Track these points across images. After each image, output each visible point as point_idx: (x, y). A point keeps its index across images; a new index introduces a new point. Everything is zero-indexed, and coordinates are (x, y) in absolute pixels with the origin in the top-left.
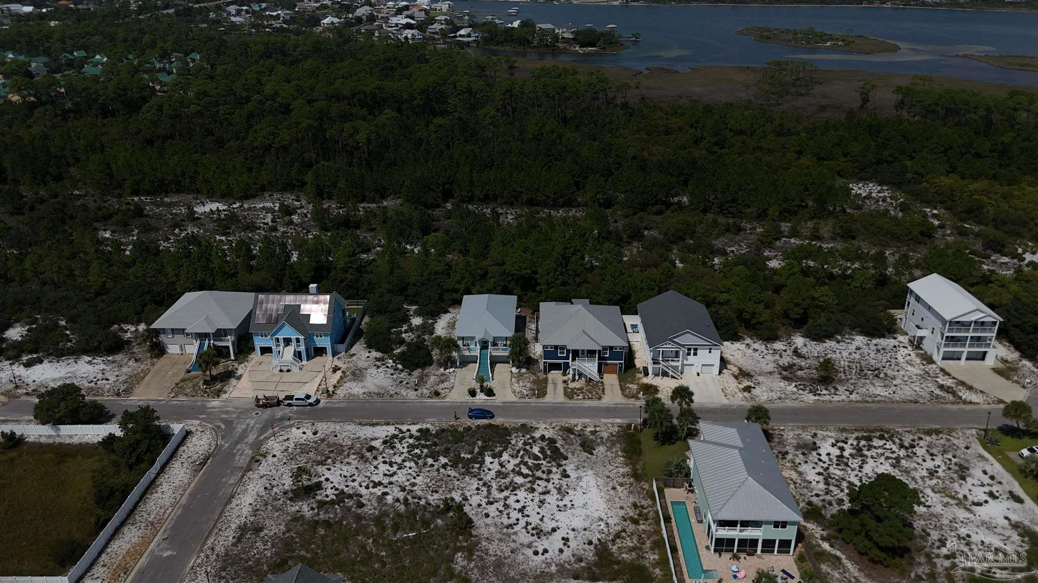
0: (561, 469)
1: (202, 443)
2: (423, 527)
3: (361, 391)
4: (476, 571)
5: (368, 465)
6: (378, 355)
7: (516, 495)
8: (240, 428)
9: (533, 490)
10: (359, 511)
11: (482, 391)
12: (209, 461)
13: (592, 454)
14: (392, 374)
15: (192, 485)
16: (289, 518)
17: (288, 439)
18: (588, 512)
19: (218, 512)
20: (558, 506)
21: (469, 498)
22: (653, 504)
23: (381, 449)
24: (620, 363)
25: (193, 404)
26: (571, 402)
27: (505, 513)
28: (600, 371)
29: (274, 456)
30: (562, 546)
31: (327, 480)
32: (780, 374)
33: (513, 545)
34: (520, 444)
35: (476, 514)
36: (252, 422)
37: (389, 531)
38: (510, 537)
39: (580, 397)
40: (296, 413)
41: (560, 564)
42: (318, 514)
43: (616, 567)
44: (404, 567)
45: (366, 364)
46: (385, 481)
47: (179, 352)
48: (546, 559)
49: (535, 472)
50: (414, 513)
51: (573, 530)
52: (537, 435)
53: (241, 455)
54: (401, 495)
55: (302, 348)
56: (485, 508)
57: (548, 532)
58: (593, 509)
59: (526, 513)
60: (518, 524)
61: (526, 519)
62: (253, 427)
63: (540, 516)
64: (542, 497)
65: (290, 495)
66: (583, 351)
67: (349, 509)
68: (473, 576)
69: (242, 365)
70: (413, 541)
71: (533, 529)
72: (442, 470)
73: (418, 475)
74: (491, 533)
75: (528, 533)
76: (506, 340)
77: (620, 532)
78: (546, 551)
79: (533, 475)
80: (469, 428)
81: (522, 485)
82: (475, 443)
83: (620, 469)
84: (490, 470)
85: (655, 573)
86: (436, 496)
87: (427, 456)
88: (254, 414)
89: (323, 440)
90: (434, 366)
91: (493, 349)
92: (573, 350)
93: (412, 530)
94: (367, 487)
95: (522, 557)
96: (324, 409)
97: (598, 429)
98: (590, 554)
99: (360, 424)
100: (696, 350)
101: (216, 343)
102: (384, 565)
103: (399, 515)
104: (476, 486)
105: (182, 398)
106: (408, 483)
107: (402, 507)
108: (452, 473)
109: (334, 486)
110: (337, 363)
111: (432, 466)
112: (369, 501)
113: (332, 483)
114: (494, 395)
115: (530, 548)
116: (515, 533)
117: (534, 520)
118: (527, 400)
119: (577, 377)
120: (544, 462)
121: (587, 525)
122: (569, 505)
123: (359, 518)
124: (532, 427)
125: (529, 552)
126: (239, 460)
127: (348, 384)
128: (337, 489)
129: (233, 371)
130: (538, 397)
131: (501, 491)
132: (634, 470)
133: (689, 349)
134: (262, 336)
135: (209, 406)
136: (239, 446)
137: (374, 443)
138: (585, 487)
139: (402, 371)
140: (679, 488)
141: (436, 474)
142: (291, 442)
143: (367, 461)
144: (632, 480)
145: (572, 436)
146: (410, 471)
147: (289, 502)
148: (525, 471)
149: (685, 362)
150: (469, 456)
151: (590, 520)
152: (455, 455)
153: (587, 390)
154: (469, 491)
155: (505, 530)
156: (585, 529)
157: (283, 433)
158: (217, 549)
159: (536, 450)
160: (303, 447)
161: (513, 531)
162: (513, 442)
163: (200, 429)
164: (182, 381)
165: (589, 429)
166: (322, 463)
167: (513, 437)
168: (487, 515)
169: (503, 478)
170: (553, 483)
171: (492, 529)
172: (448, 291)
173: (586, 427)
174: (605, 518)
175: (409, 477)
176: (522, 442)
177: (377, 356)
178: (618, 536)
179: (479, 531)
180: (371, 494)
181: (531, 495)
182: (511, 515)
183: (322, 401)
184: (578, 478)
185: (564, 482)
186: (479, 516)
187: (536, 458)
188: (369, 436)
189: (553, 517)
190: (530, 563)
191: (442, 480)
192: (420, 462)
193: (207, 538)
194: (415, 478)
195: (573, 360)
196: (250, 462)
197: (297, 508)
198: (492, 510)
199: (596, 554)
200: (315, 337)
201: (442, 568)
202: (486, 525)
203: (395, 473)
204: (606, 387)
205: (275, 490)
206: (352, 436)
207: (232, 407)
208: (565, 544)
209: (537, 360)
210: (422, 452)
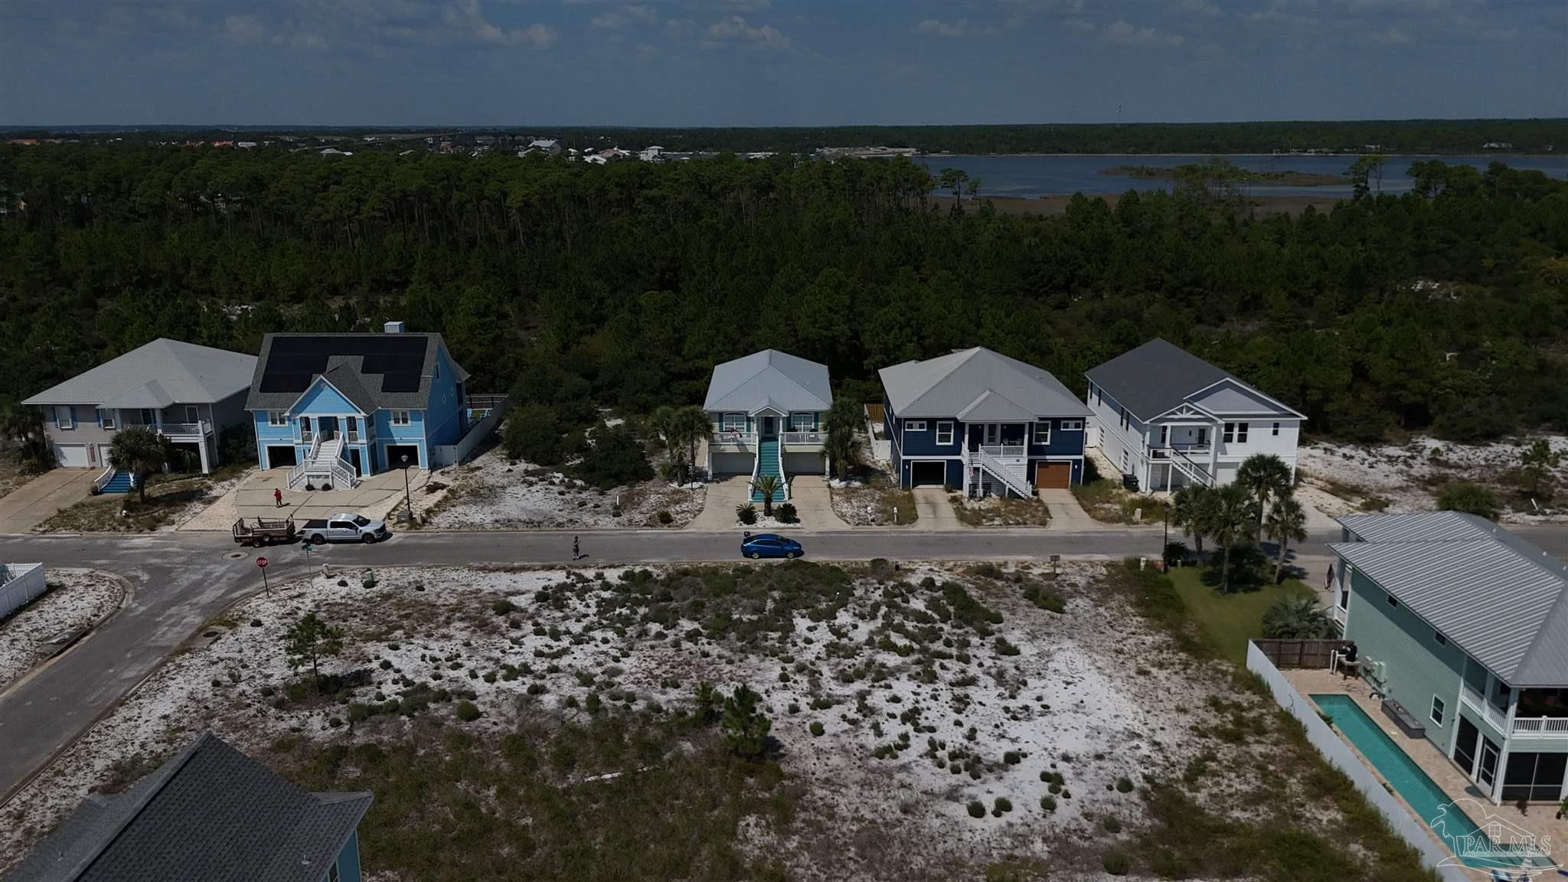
0: (992, 639)
1: (83, 604)
2: (641, 757)
3: (489, 519)
4: (805, 858)
5: (495, 638)
6: (531, 467)
7: (889, 687)
8: (185, 581)
9: (932, 678)
10: (466, 727)
11: (769, 512)
12: (86, 638)
13: (1062, 612)
14: (561, 493)
15: (22, 682)
16: (266, 744)
17: (300, 595)
18: (1094, 723)
19: (68, 735)
20: (1007, 709)
21: (764, 696)
22: (1265, 700)
23: (531, 609)
24: (1076, 462)
25: (87, 542)
26: (979, 529)
27: (867, 724)
28: (1030, 477)
29: (257, 623)
30: (1046, 793)
31: (387, 665)
32: (1425, 489)
33: (903, 795)
34: (877, 596)
35: (789, 729)
36: (219, 570)
37: (546, 769)
38: (891, 777)
39: (996, 523)
40: (330, 553)
41: (1056, 838)
42: (350, 734)
43: (1227, 843)
44: (587, 853)
45: (505, 481)
46: (541, 666)
47: (87, 465)
48: (1010, 825)
49: (926, 643)
50: (617, 727)
51: (1066, 758)
52: (914, 580)
53: (173, 625)
54: (581, 694)
55: (362, 443)
56: (809, 716)
57: (997, 765)
58: (1104, 714)
59: (923, 722)
60: (907, 746)
61: (927, 736)
62: (219, 578)
63: (965, 730)
64: (958, 691)
65: (280, 695)
66: (992, 427)
67: (438, 723)
68: (800, 871)
69: (226, 484)
70: (615, 791)
71: (953, 756)
72: (686, 645)
73: (626, 655)
74: (836, 770)
75: (941, 765)
76: (816, 421)
77: (1200, 761)
78: (1003, 806)
79: (924, 650)
80: (747, 570)
81: (899, 669)
82: (764, 595)
83: (1144, 637)
84: (809, 641)
85: (1354, 855)
86: (673, 694)
87: (646, 619)
88: (228, 556)
89: (386, 597)
90: (656, 479)
91: (790, 439)
92: (972, 426)
93: (610, 766)
94: (490, 678)
95: (936, 823)
96: (399, 547)
97: (1058, 571)
98: (1134, 812)
99: (483, 569)
100: (1244, 427)
101: (167, 435)
102: (528, 849)
103: (577, 733)
104: (778, 671)
105: (63, 533)
106: (599, 670)
107: (585, 719)
108: (714, 650)
109: (403, 677)
110: (437, 477)
111: (660, 636)
112: (493, 705)
113: (398, 671)
114: (798, 521)
115: (956, 800)
116: (904, 768)
117: (952, 737)
118: (874, 527)
119: (980, 491)
120: (947, 627)
121: (1102, 747)
122: (1036, 707)
123: (462, 740)
124: (897, 567)
125: (959, 811)
126: (164, 634)
127: (460, 509)
128: (408, 683)
129: (202, 491)
130: (900, 523)
131: (846, 679)
132: (1178, 637)
133: (1229, 427)
134: (274, 422)
135: (125, 545)
136: (173, 610)
137: (513, 600)
138: (1065, 670)
139: (582, 489)
140: (1314, 668)
141: (671, 652)
142: (308, 601)
143: (495, 630)
144: (1183, 655)
145: (999, 583)
146: (604, 647)
147: (273, 710)
148: (901, 642)
149: (1221, 459)
150: (755, 618)
151: (1104, 737)
152: (718, 616)
153: (1011, 512)
154: (761, 682)
155: (874, 762)
156: (1099, 757)
157: (291, 586)
158: (35, 816)
159: (918, 604)
160: (336, 609)
161: (894, 763)
162: (858, 593)
163: (85, 581)
164: (76, 507)
165: (1036, 571)
166: (378, 638)
167: (857, 583)
168: (818, 730)
169: (845, 657)
170: (981, 665)
171: (836, 760)
172: (679, 376)
173: (1028, 568)
174: (1145, 731)
175: (601, 658)
176: (880, 592)
177: (530, 469)
178: (1196, 771)
179: (801, 766)
180: (499, 692)
181: (926, 690)
182: (884, 727)
183: (395, 535)
184: (1040, 655)
185: (1007, 662)
186: (797, 734)
187: (921, 617)
188: (504, 588)
189: (997, 732)
190: (967, 836)
191: (689, 664)
192: (631, 631)
193: (15, 791)
194: (616, 660)
195: (973, 448)
196: (193, 637)
197: (294, 723)
198: (829, 719)
199: (1153, 811)
200: (392, 423)
201: (704, 853)
202: (819, 752)
203: (565, 651)
204: (1050, 507)
205: (242, 686)
206: (460, 589)
207: (181, 547)
208: (1055, 790)
209: (883, 471)
210: (636, 613)
